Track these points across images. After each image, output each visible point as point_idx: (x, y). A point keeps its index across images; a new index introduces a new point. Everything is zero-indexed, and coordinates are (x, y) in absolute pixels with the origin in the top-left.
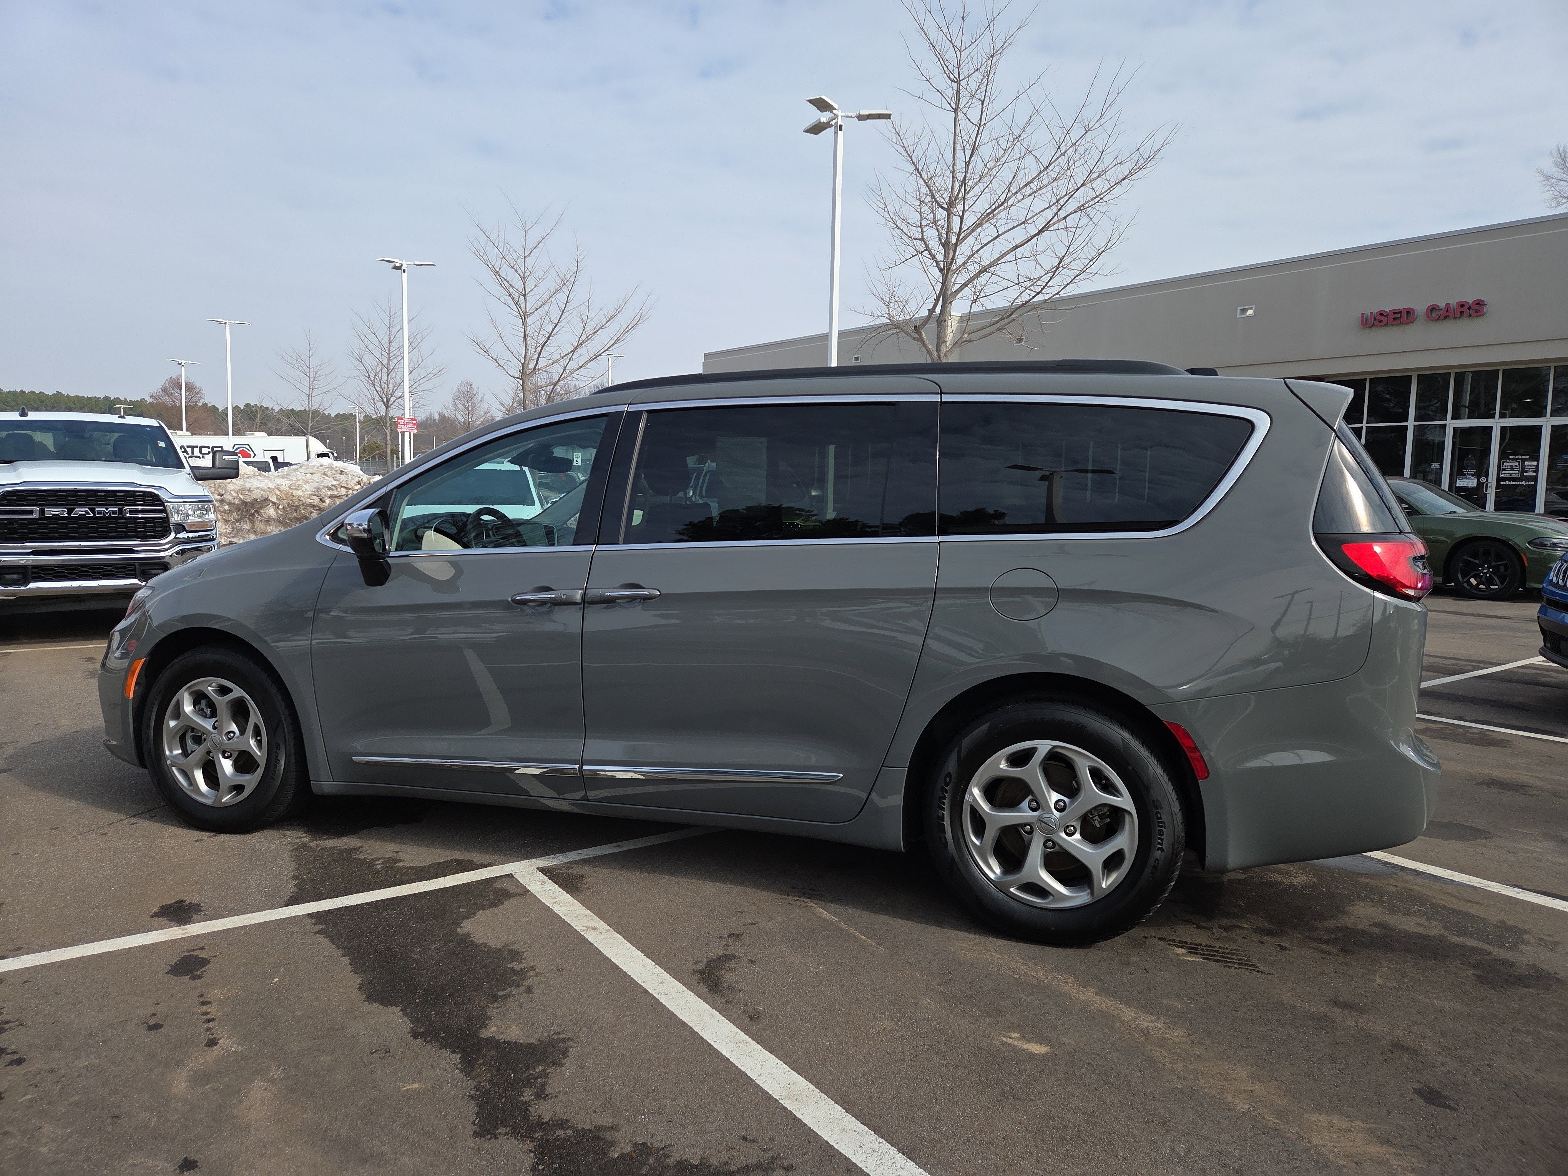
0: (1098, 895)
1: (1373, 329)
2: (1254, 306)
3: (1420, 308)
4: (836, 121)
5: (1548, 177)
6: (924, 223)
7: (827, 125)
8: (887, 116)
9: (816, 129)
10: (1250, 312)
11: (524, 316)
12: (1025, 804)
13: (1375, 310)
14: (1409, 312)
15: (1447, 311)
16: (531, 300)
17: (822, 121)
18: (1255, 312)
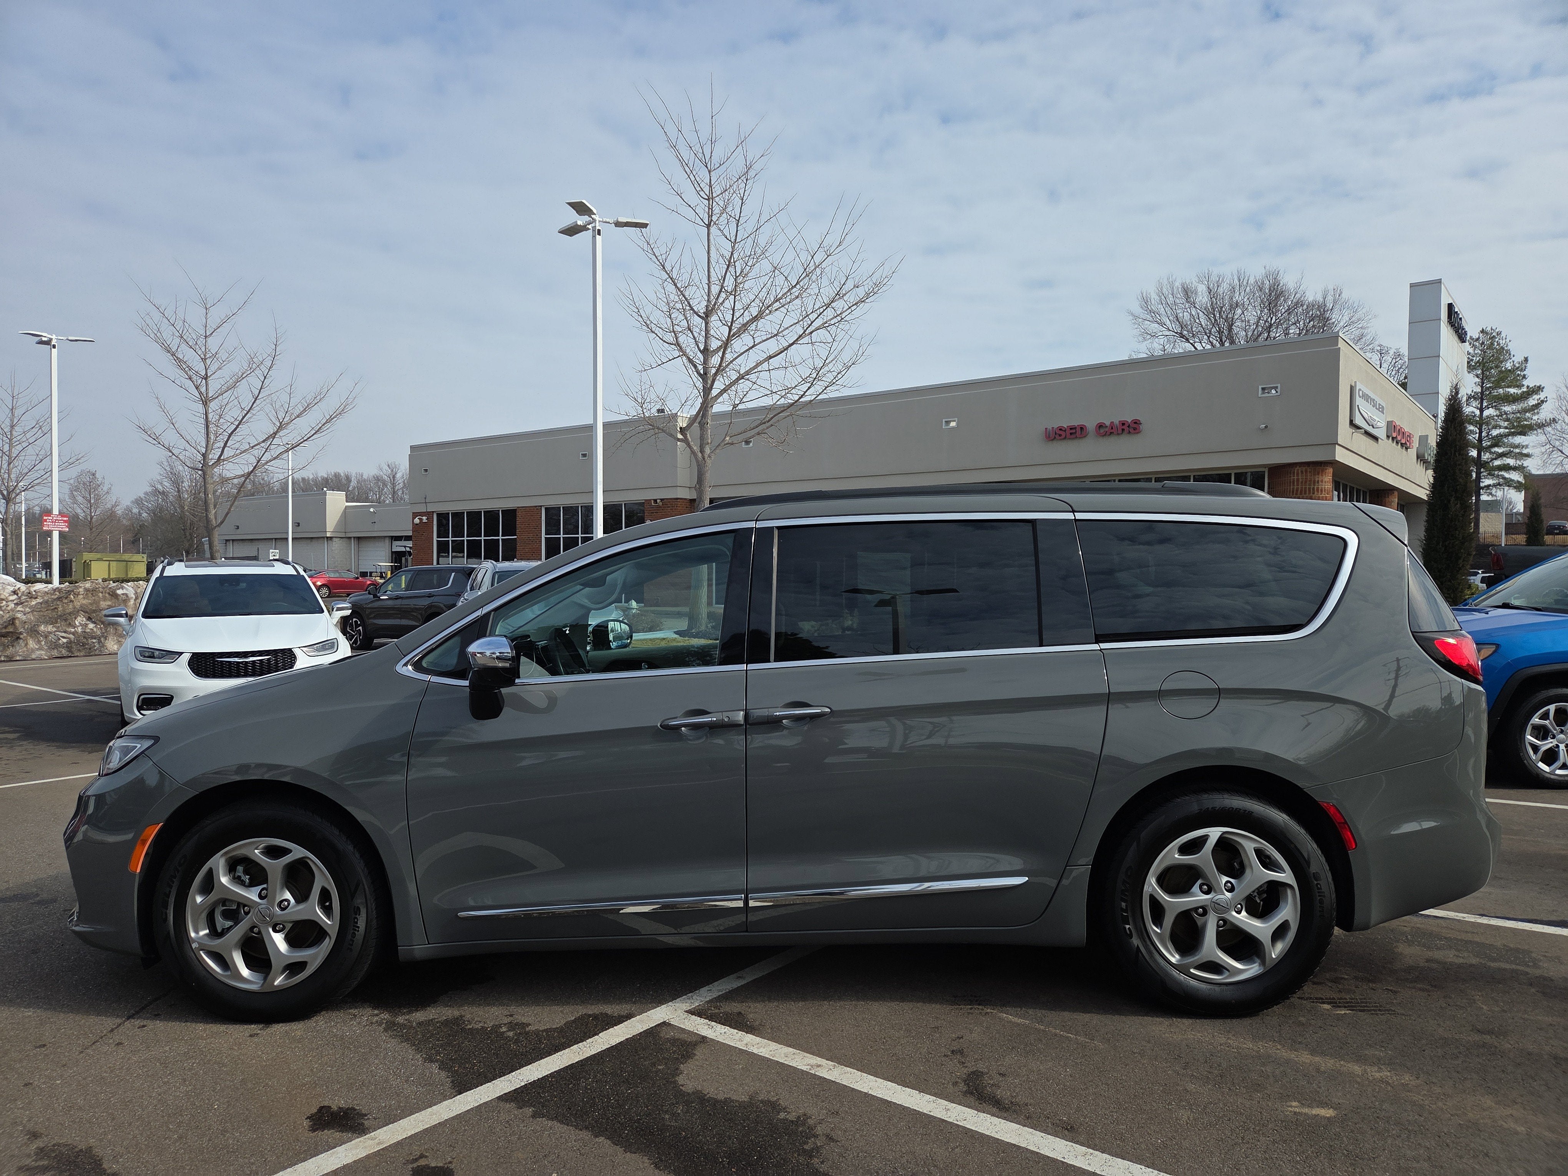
0: (1269, 964)
1: (1055, 442)
2: (956, 419)
3: (1091, 425)
4: (593, 225)
5: (1136, 317)
6: (677, 328)
7: (584, 228)
8: (645, 226)
9: (572, 231)
10: (953, 424)
11: (205, 402)
12: (1196, 888)
13: (1056, 426)
14: (1082, 428)
15: (1112, 428)
16: (214, 386)
17: (579, 224)
18: (958, 424)
